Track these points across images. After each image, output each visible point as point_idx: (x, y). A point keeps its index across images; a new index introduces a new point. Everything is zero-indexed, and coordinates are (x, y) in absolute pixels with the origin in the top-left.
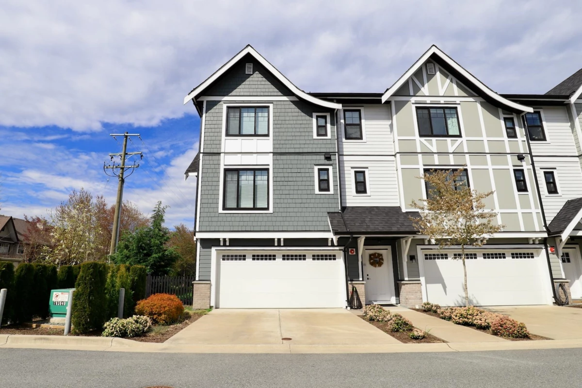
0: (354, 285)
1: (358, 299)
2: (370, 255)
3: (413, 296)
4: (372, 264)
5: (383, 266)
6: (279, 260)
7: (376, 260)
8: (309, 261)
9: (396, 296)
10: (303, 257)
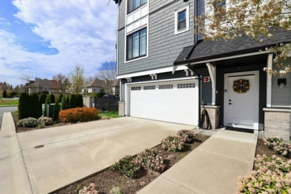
0: (207, 109)
1: (209, 121)
2: (235, 82)
3: (275, 126)
4: (235, 90)
5: (248, 92)
6: (157, 89)
7: (241, 87)
8: (175, 89)
9: (260, 123)
10: (171, 86)
